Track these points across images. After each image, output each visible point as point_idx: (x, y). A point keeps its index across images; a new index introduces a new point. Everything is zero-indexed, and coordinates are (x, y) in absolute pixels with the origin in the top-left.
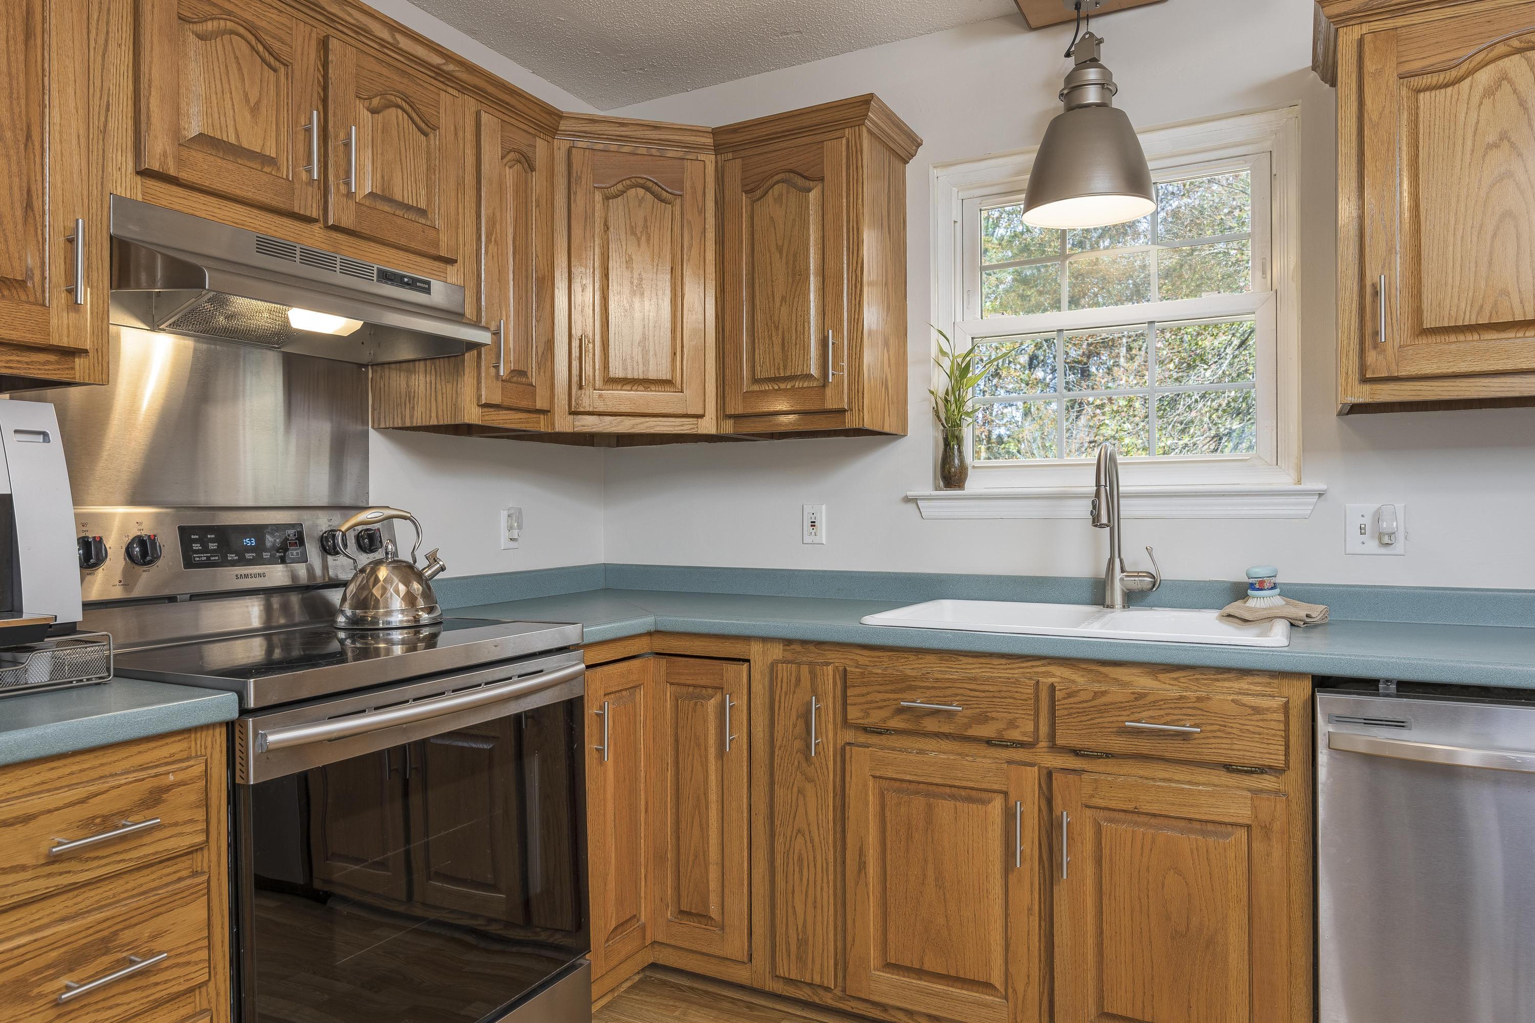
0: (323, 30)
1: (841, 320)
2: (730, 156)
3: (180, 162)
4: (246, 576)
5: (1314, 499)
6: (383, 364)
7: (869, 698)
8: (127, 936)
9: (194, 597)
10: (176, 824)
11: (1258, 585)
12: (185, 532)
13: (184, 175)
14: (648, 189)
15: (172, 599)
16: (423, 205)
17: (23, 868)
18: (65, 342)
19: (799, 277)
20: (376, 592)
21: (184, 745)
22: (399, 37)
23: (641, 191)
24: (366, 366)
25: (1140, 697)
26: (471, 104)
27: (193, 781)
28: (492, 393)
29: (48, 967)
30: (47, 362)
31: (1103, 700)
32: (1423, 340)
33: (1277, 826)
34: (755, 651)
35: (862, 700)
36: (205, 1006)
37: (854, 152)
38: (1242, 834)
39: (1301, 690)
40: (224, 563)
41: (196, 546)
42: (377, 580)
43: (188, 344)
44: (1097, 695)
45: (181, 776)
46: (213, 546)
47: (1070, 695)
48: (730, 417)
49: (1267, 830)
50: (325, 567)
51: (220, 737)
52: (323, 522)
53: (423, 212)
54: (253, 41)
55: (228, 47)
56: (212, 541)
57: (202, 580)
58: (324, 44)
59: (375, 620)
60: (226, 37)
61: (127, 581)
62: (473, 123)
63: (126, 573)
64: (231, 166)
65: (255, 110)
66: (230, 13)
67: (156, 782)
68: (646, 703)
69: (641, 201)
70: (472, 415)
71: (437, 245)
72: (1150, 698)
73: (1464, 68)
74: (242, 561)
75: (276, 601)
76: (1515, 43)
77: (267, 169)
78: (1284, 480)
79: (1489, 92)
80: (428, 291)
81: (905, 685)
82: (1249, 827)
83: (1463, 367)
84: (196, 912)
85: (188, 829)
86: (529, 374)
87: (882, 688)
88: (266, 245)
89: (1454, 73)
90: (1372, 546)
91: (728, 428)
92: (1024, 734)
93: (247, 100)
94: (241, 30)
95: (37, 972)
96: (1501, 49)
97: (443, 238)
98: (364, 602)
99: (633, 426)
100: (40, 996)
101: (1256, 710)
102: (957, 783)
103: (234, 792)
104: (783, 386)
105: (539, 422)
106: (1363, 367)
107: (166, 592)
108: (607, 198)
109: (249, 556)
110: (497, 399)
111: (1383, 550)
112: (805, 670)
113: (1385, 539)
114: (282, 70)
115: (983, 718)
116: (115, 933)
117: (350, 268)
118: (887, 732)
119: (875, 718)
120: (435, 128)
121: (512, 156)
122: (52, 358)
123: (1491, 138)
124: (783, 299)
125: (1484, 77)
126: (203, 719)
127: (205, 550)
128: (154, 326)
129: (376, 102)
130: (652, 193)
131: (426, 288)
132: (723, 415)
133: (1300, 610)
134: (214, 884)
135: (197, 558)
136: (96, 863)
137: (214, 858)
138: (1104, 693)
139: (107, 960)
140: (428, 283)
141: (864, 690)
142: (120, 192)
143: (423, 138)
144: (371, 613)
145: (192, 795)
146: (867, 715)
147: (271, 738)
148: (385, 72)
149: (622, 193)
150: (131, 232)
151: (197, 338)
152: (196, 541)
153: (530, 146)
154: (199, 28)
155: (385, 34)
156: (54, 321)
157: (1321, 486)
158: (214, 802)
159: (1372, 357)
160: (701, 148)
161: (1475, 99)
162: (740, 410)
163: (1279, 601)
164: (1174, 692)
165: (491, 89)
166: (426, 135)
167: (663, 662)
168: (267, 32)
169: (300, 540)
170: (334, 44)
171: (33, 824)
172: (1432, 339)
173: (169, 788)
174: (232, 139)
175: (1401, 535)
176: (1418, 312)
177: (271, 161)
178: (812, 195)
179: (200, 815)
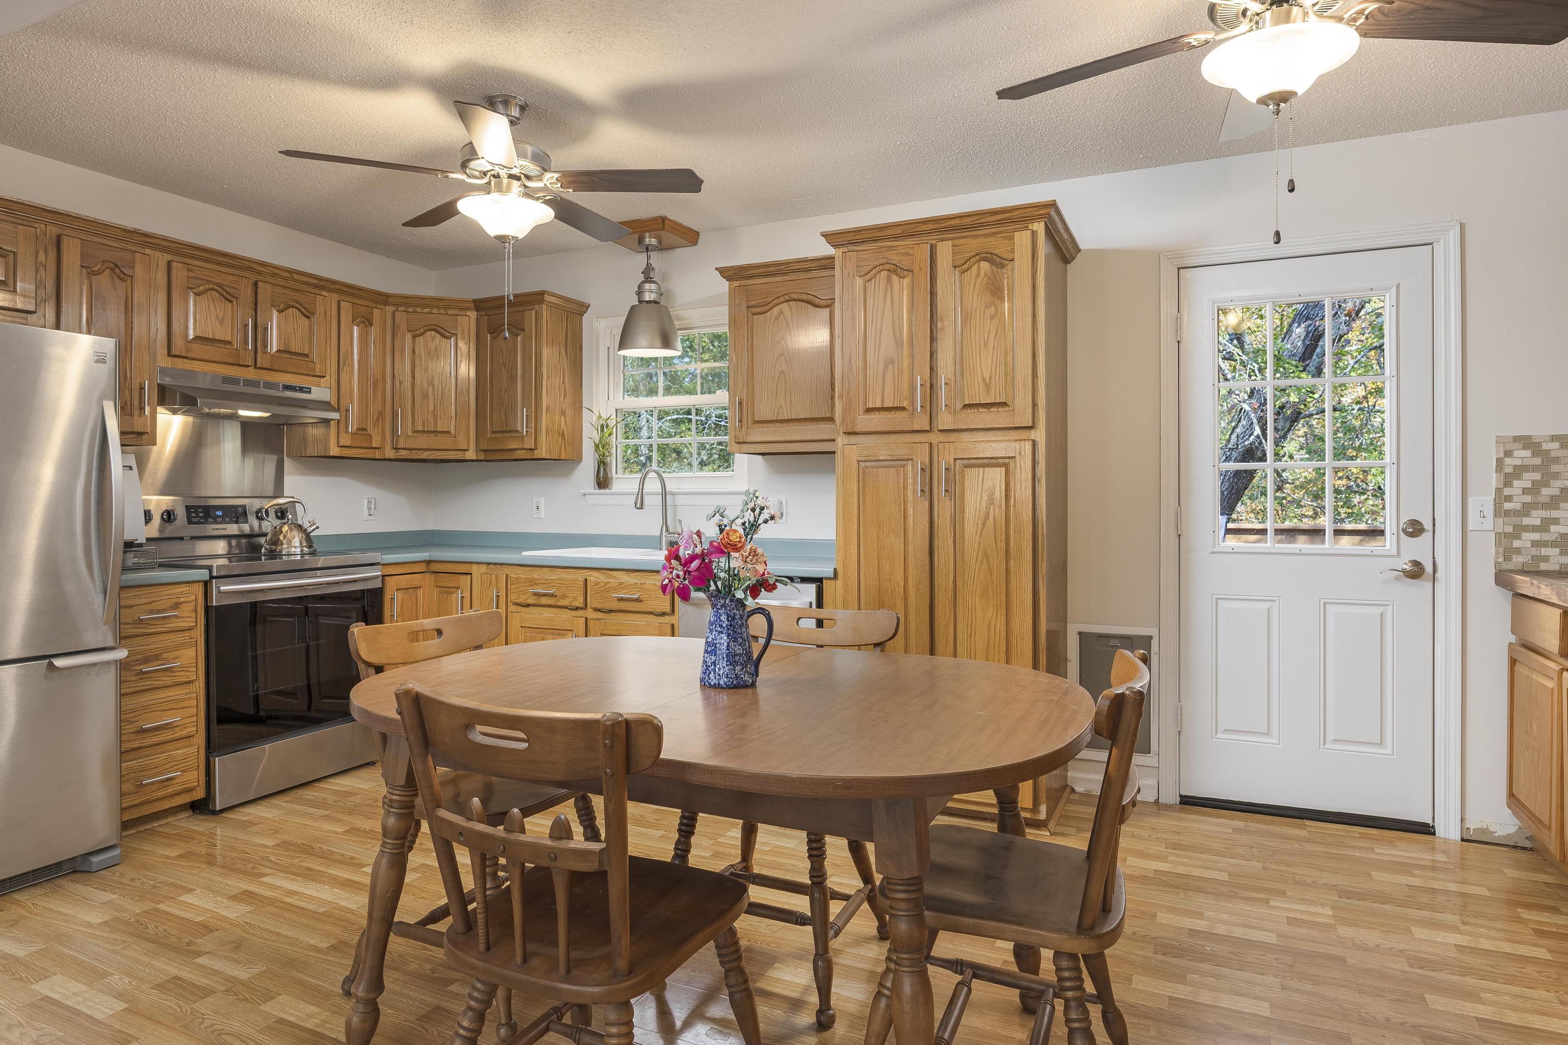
0: (254, 278)
1: (531, 403)
2: (483, 313)
3: (187, 350)
4: (217, 529)
6: (292, 424)
7: (520, 589)
8: (165, 656)
9: (192, 538)
10: (184, 617)
12: (188, 508)
13: (189, 355)
14: (437, 331)
15: (181, 539)
16: (306, 352)
17: (129, 624)
18: (139, 430)
19: (512, 378)
20: (281, 537)
21: (187, 588)
22: (294, 275)
23: (433, 333)
24: (283, 425)
25: (621, 584)
26: (335, 297)
27: (190, 602)
28: (346, 440)
29: (137, 660)
30: (132, 438)
31: (608, 586)
32: (756, 426)
34: (474, 569)
35: (517, 590)
36: (195, 690)
37: (538, 317)
40: (206, 523)
41: (193, 515)
42: (282, 532)
43: (190, 419)
44: (607, 583)
45: (186, 599)
46: (201, 515)
47: (596, 584)
48: (483, 450)
50: (260, 526)
51: (201, 586)
52: (256, 504)
53: (307, 356)
54: (221, 290)
55: (209, 297)
56: (201, 512)
57: (197, 530)
58: (256, 284)
59: (281, 551)
60: (209, 292)
61: (161, 530)
62: (336, 306)
63: (160, 525)
64: (210, 348)
65: (222, 321)
66: (210, 281)
67: (176, 600)
68: (424, 596)
69: (433, 338)
70: (334, 451)
71: (314, 370)
72: (625, 584)
73: (769, 306)
74: (216, 522)
75: (234, 542)
76: (786, 297)
77: (227, 346)
79: (777, 318)
80: (310, 392)
81: (534, 582)
84: (191, 652)
85: (189, 620)
86: (368, 429)
87: (525, 584)
88: (227, 380)
89: (766, 308)
91: (482, 456)
92: (579, 603)
93: (218, 318)
94: (216, 287)
95: (134, 661)
96: (782, 299)
97: (318, 367)
98: (276, 542)
99: (429, 455)
100: (134, 670)
102: (554, 627)
103: (207, 609)
104: (506, 435)
105: (375, 454)
107: (179, 535)
108: (414, 337)
109: (219, 520)
110: (349, 444)
112: (494, 577)
114: (235, 301)
115: (564, 597)
116: (161, 654)
117: (268, 385)
118: (528, 605)
119: (521, 600)
120: (314, 314)
121: (359, 320)
122: (134, 436)
124: (506, 390)
125: (775, 311)
126: (195, 579)
127: (197, 516)
128: (174, 412)
129: (282, 306)
130: (440, 334)
131: (309, 391)
132: (478, 450)
134: (198, 644)
135: (194, 520)
136: (154, 627)
137: (199, 633)
138: (608, 583)
139: (158, 662)
140: (310, 389)
141: (517, 586)
142: (162, 365)
143: (307, 320)
144: (279, 547)
145: (190, 607)
146: (519, 598)
147: (222, 588)
148: (287, 292)
149: (423, 334)
150: (167, 381)
151: (195, 417)
152: (193, 512)
153: (370, 313)
154: (196, 290)
155: (287, 275)
156: (135, 422)
158: (199, 612)
160: (468, 309)
161: (772, 321)
162: (485, 448)
164: (634, 581)
165: (345, 289)
166: (308, 317)
167: (433, 576)
168: (228, 286)
169: (245, 513)
170: (260, 284)
171: (132, 609)
172: (758, 425)
173: (181, 603)
174: (211, 336)
177: (229, 343)
178: (519, 338)
179: (193, 615)
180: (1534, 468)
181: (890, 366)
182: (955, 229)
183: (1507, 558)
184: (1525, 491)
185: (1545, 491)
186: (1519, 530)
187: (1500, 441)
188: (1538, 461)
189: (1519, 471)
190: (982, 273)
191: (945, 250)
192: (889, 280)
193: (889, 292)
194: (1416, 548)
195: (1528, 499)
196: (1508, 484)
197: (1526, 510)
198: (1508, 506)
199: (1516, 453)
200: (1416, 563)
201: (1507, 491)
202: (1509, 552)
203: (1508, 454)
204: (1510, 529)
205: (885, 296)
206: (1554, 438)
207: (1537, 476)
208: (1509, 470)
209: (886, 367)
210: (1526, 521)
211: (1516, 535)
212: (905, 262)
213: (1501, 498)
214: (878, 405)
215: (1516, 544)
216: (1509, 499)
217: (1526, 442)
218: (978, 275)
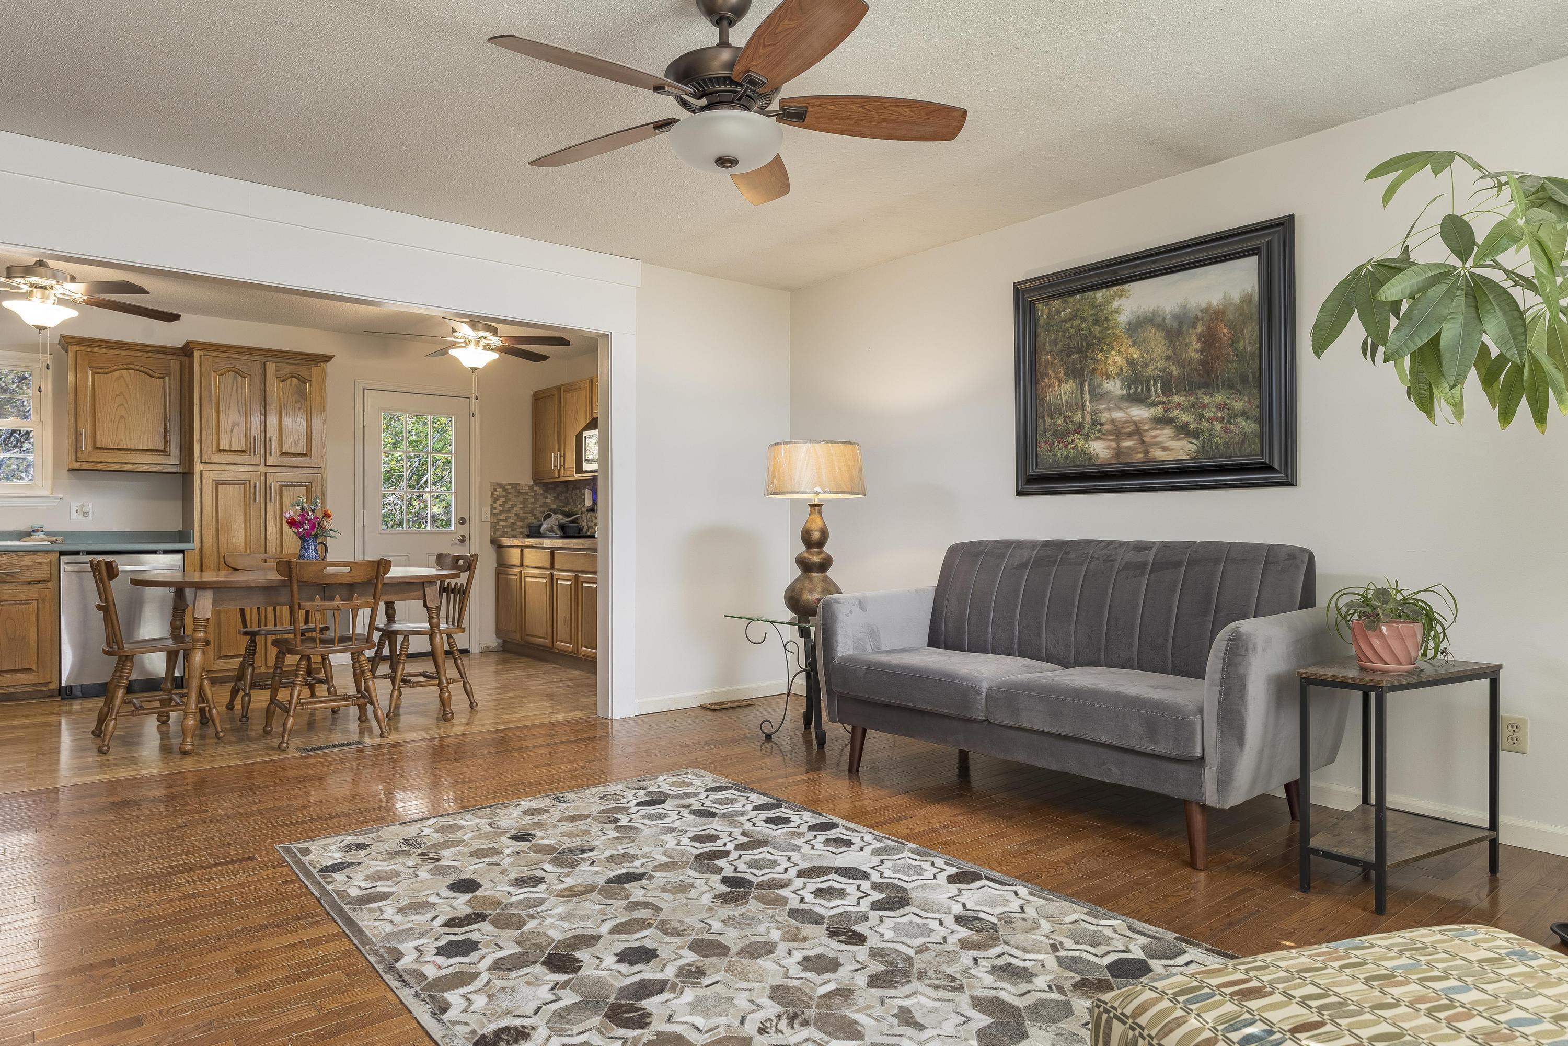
5: (58, 500)
11: (35, 531)
32: (96, 451)
33: (47, 598)
38: (34, 603)
39: (54, 557)
49: (44, 600)
73: (110, 369)
76: (126, 366)
78: (47, 493)
79: (118, 379)
82: (37, 600)
83: (109, 461)
89: (106, 371)
90: (81, 517)
96: (122, 367)
101: (40, 563)
106: (76, 457)
111: (85, 518)
113: (85, 514)
123: (118, 393)
125: (116, 374)
133: (54, 539)
157: (61, 496)
159: (79, 454)
161: (113, 381)
163: (44, 536)
172: (99, 451)
175: (91, 514)
176: (95, 442)
180: (504, 496)
181: (236, 427)
182: (276, 357)
183: (495, 533)
184: (501, 505)
185: (507, 506)
186: (499, 521)
187: (492, 484)
188: (504, 493)
189: (499, 496)
190: (293, 384)
191: (271, 368)
192: (235, 378)
193: (235, 385)
194: (463, 530)
195: (501, 509)
196: (495, 502)
197: (500, 514)
198: (495, 511)
199: (498, 490)
200: (463, 536)
201: (495, 505)
202: (495, 530)
203: (495, 490)
204: (495, 521)
205: (233, 385)
206: (510, 484)
207: (504, 499)
208: (495, 497)
209: (233, 427)
210: (501, 518)
211: (497, 524)
212: (245, 369)
213: (493, 508)
214: (227, 448)
215: (497, 527)
216: (495, 508)
217: (500, 485)
218: (291, 385)
